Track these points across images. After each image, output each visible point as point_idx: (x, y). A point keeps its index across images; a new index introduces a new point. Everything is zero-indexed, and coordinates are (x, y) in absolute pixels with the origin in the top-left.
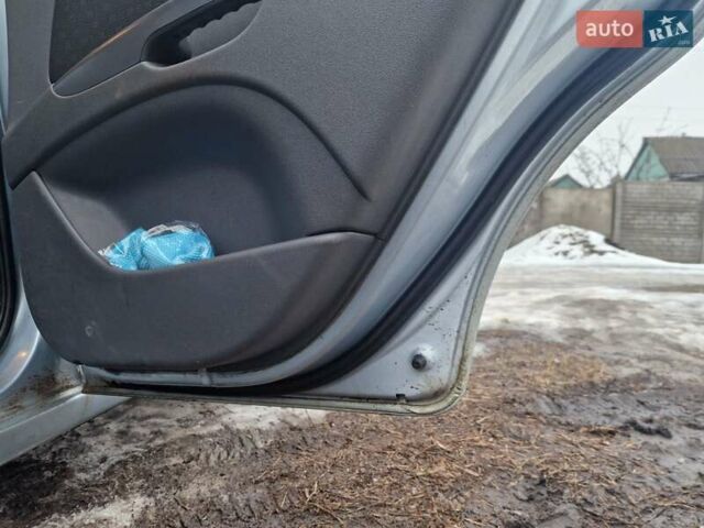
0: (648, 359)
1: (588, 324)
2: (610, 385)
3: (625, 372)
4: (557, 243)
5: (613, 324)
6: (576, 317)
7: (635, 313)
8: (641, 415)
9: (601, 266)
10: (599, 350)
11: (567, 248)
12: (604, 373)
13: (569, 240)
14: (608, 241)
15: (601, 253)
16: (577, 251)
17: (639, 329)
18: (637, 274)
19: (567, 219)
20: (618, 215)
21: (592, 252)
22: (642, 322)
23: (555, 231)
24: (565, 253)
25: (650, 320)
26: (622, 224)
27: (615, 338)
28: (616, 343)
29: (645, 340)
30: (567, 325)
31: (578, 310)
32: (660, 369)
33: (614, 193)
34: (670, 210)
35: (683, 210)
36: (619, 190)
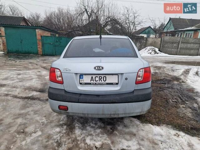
0: (165, 76)
1: (157, 71)
2: (160, 80)
3: (162, 78)
4: (149, 51)
5: (161, 71)
6: (155, 70)
7: (163, 69)
8: (164, 82)
9: (157, 56)
10: (159, 75)
11: (151, 52)
12: (160, 78)
13: (151, 50)
14: (159, 50)
15: (158, 53)
16: (153, 53)
17: (164, 72)
18: (164, 58)
19: (151, 45)
20: (162, 44)
21: (156, 53)
22: (164, 71)
23: (149, 48)
24: (151, 53)
25: (165, 70)
26: (162, 46)
27: (161, 73)
28: (161, 74)
29: (165, 74)
30: (154, 72)
31: (155, 69)
32: (166, 78)
33: (162, 39)
34: (172, 43)
35: (175, 43)
36: (163, 38)
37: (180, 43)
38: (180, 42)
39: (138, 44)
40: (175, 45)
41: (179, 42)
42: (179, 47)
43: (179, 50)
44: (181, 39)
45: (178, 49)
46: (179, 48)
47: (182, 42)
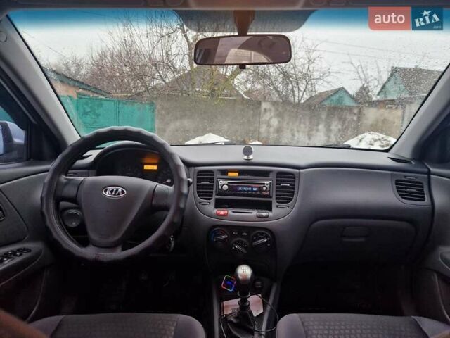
19: (374, 128)
33: (404, 112)
39: (337, 126)
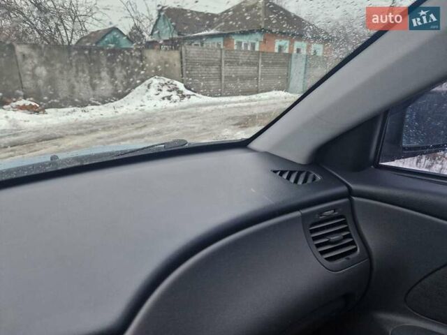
4: (161, 90)
11: (168, 94)
13: (166, 88)
14: (187, 88)
15: (188, 97)
16: (175, 96)
20: (184, 68)
21: (183, 96)
23: (154, 81)
24: (169, 98)
26: (186, 74)
33: (181, 53)
34: (207, 65)
35: (213, 65)
36: (183, 52)
37: (223, 65)
38: (223, 61)
40: (214, 70)
41: (221, 61)
42: (223, 75)
43: (223, 82)
44: (223, 53)
45: (221, 79)
46: (223, 79)
47: (226, 62)
